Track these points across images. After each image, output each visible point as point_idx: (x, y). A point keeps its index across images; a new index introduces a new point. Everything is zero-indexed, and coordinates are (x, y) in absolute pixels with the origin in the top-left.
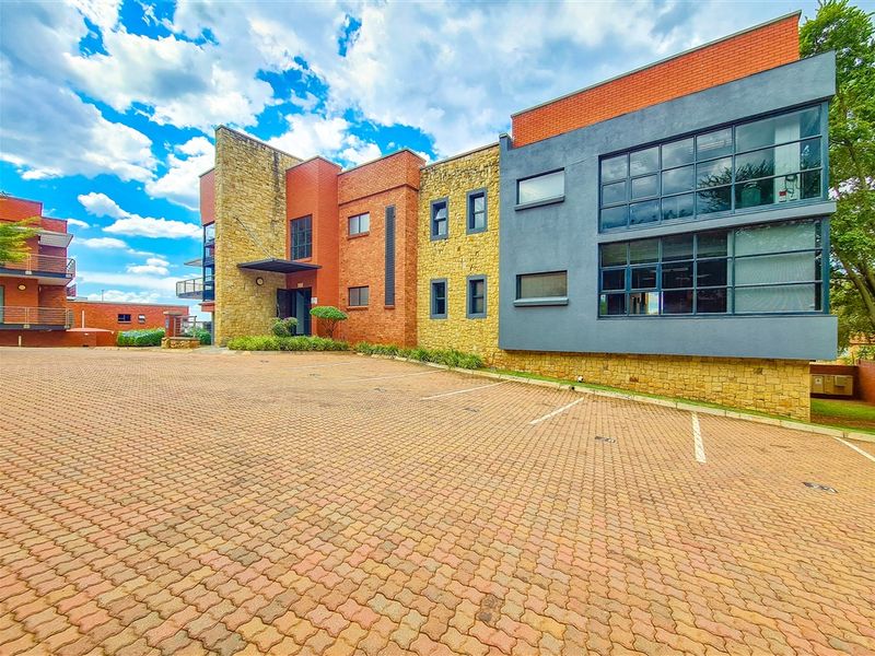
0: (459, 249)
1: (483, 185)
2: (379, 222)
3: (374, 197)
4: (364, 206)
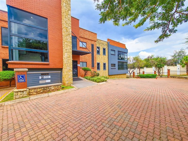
0: (102, 57)
1: (105, 48)
2: (90, 47)
3: (88, 40)
4: (85, 41)
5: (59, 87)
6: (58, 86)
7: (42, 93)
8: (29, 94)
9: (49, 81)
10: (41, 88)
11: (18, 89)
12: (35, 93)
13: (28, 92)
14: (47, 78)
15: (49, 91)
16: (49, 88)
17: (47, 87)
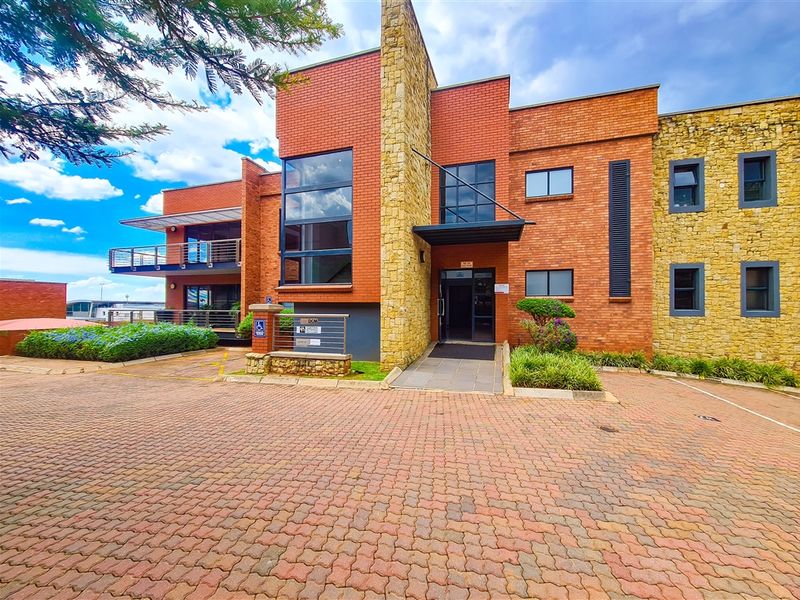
0: (725, 226)
1: (769, 147)
2: (596, 182)
3: (583, 147)
4: (563, 158)
5: (337, 365)
6: (333, 361)
7: (293, 374)
8: (270, 369)
9: (316, 342)
10: (294, 359)
11: (255, 351)
12: (281, 370)
13: (265, 362)
14: (313, 332)
15: (309, 374)
16: (311, 363)
17: (305, 360)
